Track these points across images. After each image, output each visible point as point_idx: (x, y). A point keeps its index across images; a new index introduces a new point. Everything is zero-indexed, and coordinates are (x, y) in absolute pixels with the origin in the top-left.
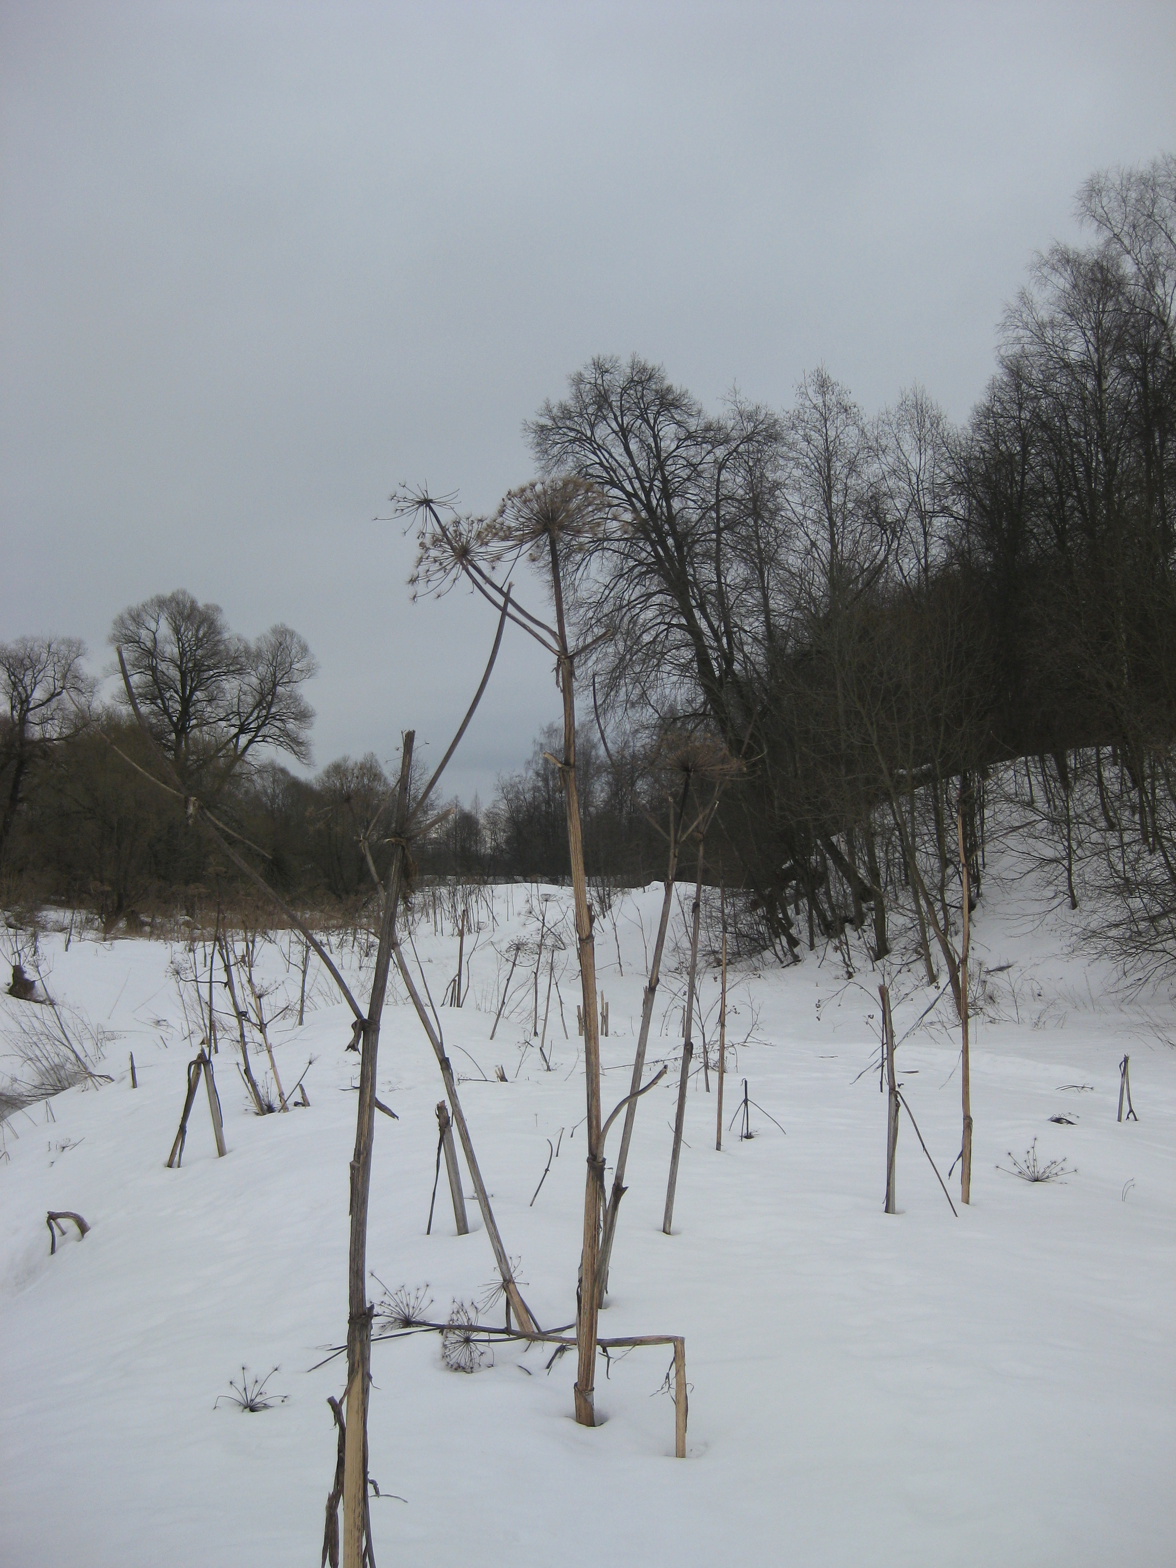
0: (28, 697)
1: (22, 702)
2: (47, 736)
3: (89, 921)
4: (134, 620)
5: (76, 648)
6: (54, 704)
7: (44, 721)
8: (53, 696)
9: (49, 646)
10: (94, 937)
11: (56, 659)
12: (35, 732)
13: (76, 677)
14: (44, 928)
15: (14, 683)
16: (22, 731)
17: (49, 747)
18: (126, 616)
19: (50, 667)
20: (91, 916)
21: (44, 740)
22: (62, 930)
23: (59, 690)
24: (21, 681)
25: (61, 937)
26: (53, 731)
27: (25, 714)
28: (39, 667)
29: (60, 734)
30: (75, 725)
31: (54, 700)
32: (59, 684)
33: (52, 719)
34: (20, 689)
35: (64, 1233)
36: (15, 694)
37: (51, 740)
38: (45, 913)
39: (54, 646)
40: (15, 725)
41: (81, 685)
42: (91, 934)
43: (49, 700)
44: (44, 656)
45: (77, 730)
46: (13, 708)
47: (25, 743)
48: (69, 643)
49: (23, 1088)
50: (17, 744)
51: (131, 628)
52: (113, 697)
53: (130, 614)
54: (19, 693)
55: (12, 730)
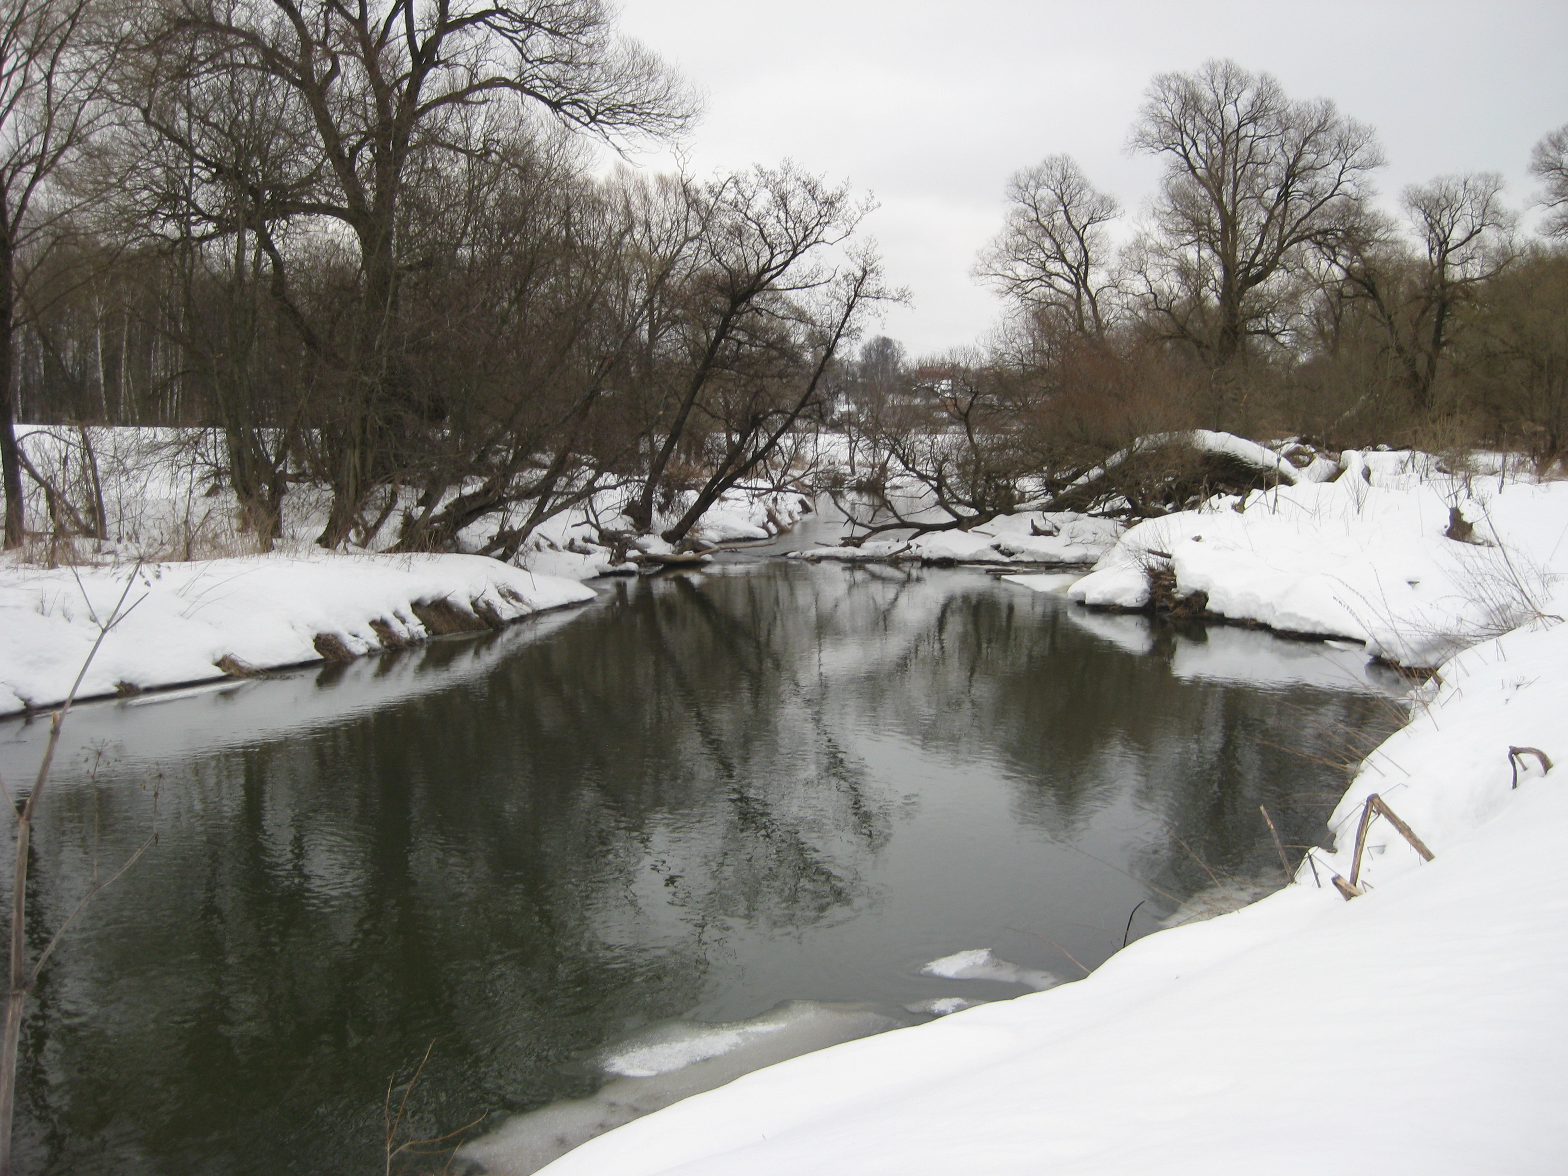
0: (1446, 239)
1: (1442, 244)
2: (1468, 276)
3: (1522, 463)
4: (1555, 146)
5: (1494, 183)
6: (1474, 242)
7: (1464, 261)
8: (1472, 234)
9: (1465, 183)
10: (1527, 479)
11: (1473, 196)
12: (1455, 273)
13: (1495, 212)
14: (1477, 472)
15: (1431, 225)
16: (1442, 273)
17: (1471, 288)
18: (1546, 142)
19: (1467, 205)
20: (1523, 459)
21: (1465, 280)
22: (1493, 473)
23: (1478, 228)
24: (1438, 222)
25: (1495, 480)
26: (1474, 270)
27: (1444, 256)
28: (1457, 206)
29: (1482, 272)
30: (1498, 263)
31: (1474, 238)
32: (1477, 221)
33: (1472, 258)
34: (1438, 230)
35: (1525, 769)
36: (1433, 235)
37: (1472, 280)
38: (1475, 457)
39: (1470, 183)
40: (1434, 268)
41: (1501, 221)
42: (1524, 477)
43: (1468, 239)
44: (1460, 194)
45: (1499, 268)
46: (1431, 250)
47: (1445, 285)
48: (1486, 178)
49: (1468, 629)
50: (1437, 287)
51: (1551, 154)
52: (1536, 230)
53: (1549, 139)
54: (1437, 235)
55: (1431, 273)
